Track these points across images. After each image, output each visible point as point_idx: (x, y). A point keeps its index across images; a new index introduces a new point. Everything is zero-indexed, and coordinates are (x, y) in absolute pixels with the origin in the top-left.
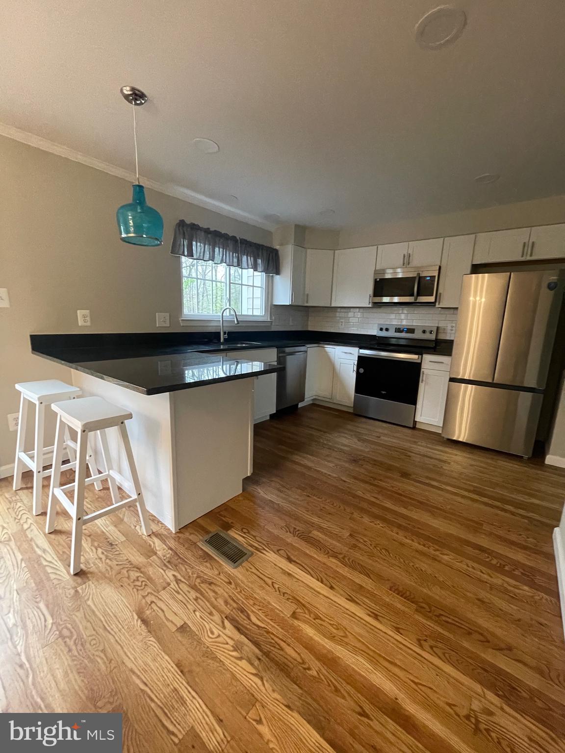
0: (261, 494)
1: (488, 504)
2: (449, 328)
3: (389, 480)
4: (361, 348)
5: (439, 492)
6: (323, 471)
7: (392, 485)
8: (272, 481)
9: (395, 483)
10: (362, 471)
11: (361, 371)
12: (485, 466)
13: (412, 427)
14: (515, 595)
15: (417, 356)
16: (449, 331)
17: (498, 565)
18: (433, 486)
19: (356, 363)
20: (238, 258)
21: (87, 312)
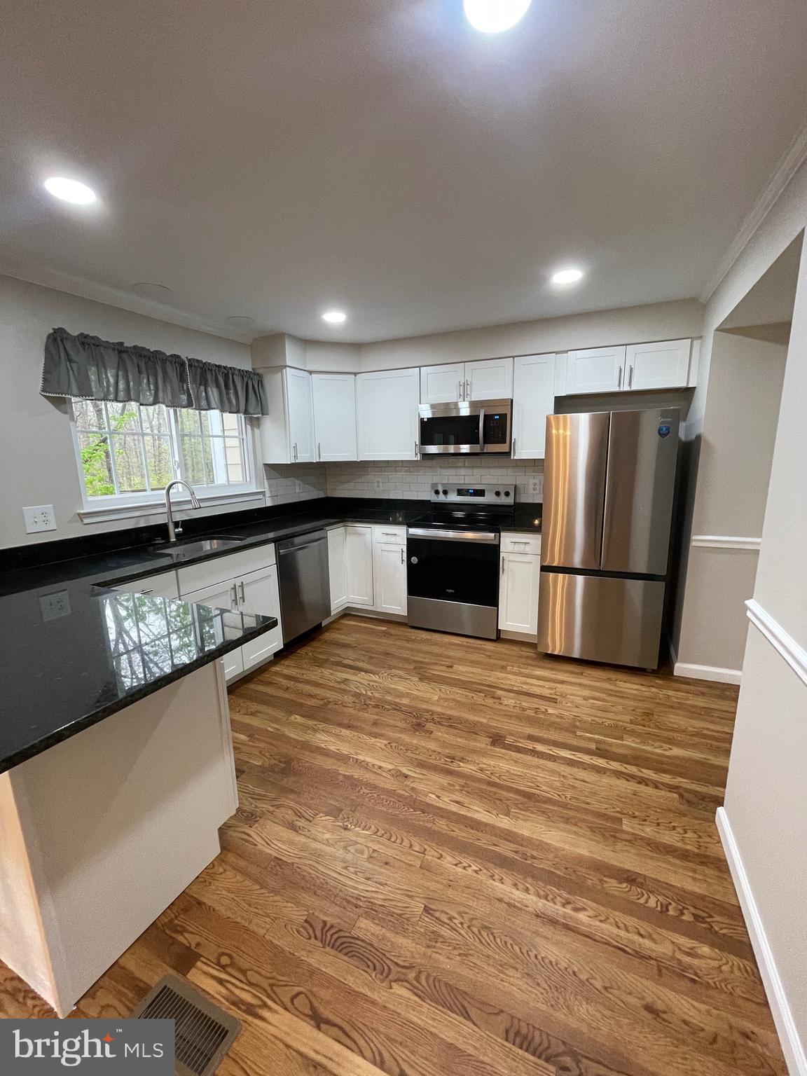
0: (260, 847)
1: (622, 772)
2: (531, 487)
3: (475, 757)
4: (410, 526)
5: (550, 765)
6: (368, 759)
7: (481, 766)
8: (278, 807)
9: (485, 760)
10: (432, 746)
11: (414, 560)
12: (603, 696)
13: (495, 638)
14: (696, 974)
15: (493, 534)
16: (531, 491)
17: (659, 909)
18: (541, 755)
19: (405, 549)
20: (188, 394)
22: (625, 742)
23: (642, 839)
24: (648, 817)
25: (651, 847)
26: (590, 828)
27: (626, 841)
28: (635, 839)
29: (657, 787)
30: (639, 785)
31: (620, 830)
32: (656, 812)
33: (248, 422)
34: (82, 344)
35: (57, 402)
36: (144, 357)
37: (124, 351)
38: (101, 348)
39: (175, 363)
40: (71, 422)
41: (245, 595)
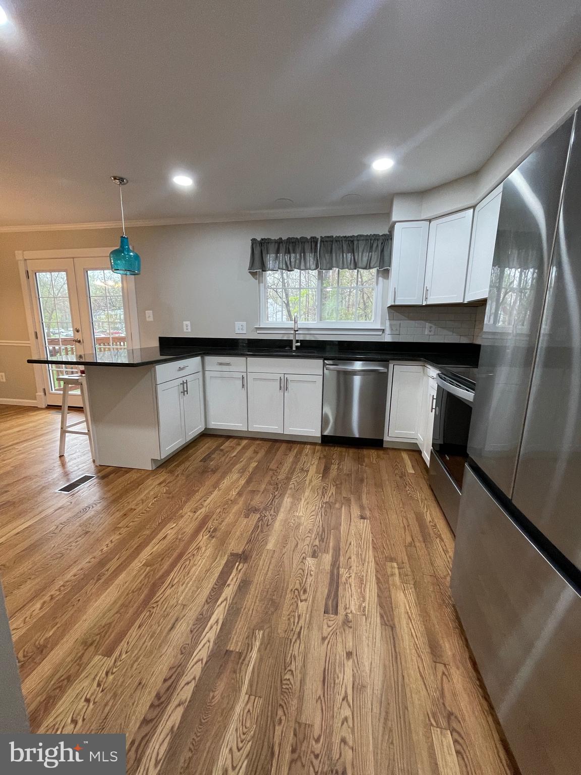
19: (435, 396)
20: (317, 260)
21: (188, 323)
22: (243, 697)
23: (78, 674)
24: (102, 691)
25: (63, 680)
26: (110, 624)
27: (83, 654)
28: (79, 665)
29: (145, 721)
30: (154, 694)
31: (97, 651)
32: (106, 705)
33: (380, 274)
34: (261, 243)
35: (254, 274)
36: (293, 243)
37: (282, 242)
38: (269, 244)
39: (311, 242)
40: (259, 283)
41: (289, 386)
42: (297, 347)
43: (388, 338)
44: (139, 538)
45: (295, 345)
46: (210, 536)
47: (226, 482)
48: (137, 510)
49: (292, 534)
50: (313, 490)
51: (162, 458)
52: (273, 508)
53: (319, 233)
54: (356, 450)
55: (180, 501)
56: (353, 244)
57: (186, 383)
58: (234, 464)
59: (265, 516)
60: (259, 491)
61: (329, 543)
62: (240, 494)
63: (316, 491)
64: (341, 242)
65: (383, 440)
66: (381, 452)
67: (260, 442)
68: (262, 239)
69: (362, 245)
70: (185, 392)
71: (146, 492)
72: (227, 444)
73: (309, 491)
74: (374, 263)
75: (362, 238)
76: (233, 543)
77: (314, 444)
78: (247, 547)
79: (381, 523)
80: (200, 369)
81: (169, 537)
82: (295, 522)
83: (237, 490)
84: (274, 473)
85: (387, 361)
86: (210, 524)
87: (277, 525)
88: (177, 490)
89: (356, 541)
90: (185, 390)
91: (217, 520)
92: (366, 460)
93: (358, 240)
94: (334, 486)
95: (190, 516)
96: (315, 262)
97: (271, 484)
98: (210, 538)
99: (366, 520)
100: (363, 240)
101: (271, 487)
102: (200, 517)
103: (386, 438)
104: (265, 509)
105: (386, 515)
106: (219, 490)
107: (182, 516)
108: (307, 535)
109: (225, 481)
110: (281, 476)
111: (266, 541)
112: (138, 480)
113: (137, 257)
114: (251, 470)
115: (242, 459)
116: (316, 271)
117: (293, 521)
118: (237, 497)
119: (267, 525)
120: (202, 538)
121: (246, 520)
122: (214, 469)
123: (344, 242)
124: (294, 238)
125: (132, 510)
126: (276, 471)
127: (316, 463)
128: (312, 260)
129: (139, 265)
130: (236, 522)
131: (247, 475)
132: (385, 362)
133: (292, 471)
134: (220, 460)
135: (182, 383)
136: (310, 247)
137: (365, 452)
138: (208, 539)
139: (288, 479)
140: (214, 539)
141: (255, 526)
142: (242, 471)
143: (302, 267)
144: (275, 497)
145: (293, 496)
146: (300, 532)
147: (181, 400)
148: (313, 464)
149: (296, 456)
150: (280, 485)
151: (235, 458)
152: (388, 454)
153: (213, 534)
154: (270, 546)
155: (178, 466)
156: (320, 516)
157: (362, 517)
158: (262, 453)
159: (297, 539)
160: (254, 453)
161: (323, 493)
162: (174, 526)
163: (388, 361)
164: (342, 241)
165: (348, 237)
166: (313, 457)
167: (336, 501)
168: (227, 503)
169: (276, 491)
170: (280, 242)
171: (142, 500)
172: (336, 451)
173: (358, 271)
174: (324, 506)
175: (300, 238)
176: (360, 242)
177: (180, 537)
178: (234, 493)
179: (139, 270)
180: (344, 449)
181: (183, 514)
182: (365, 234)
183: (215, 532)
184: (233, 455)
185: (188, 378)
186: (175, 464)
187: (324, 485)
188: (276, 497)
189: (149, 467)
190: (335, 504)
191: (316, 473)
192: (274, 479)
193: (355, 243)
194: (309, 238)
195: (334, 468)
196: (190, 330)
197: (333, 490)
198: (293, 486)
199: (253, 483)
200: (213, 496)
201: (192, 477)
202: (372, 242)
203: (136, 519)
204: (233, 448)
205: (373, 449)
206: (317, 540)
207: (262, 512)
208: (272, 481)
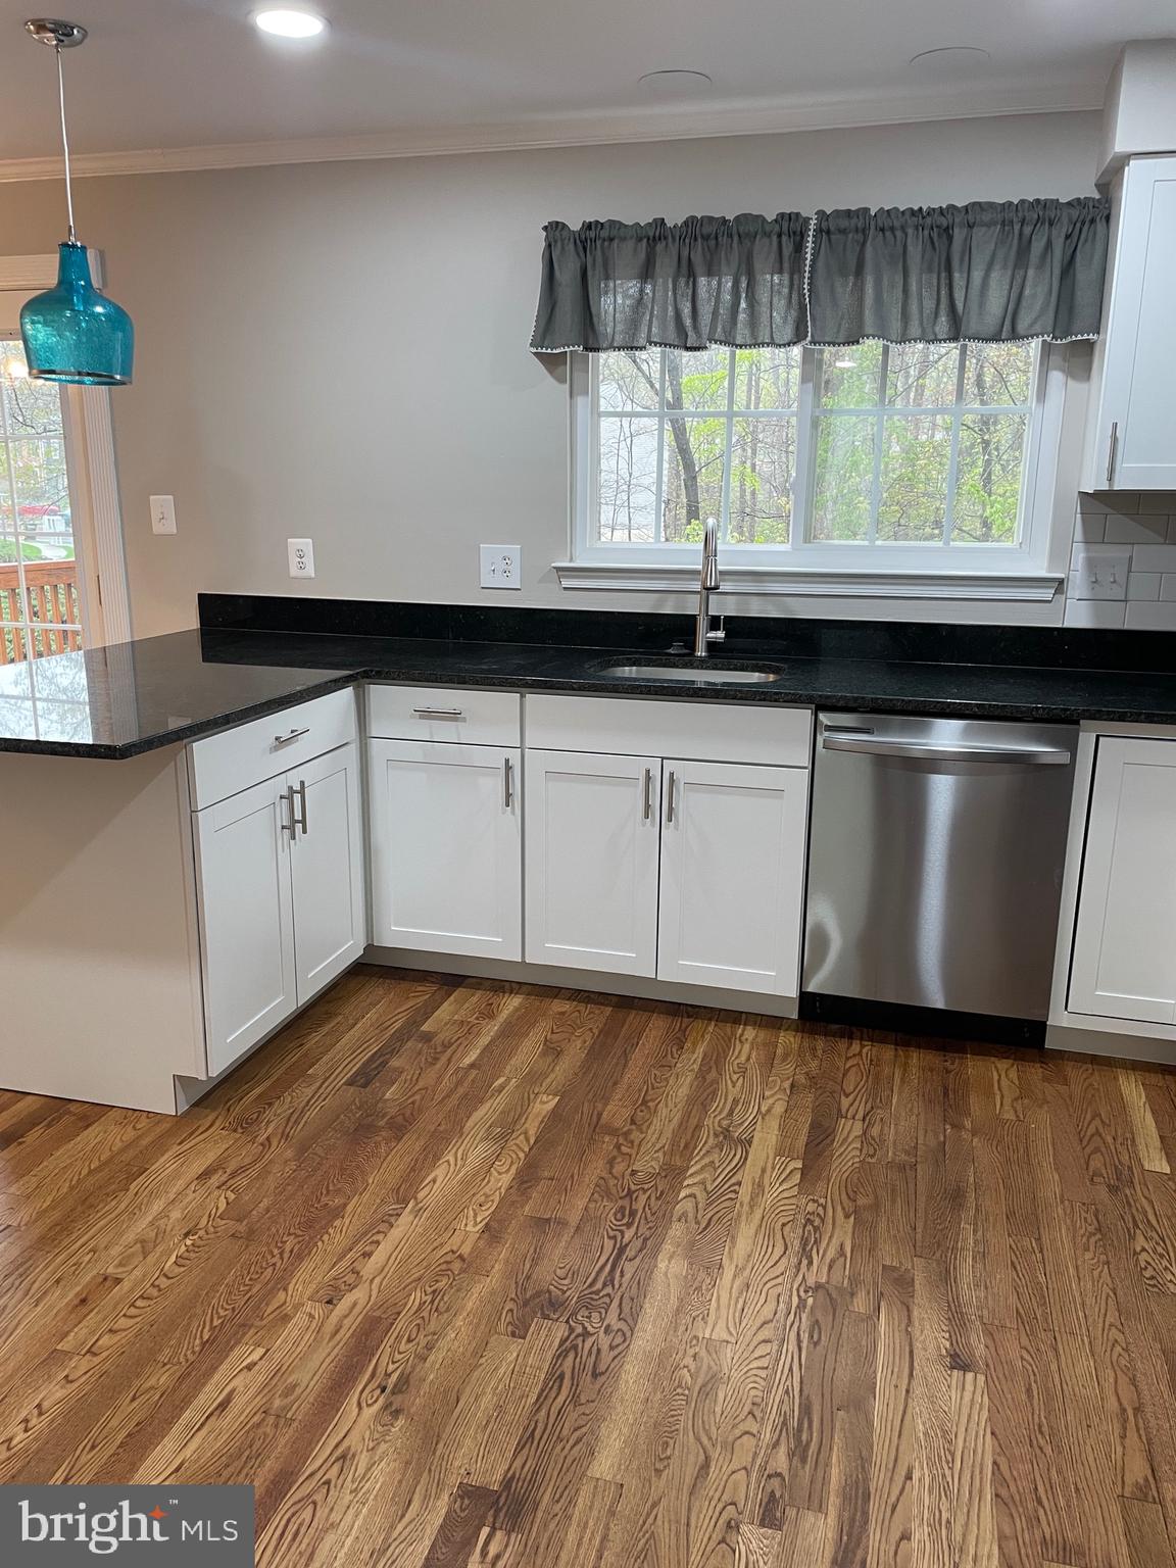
20: (802, 308)
21: (306, 544)
33: (1055, 359)
34: (584, 242)
35: (552, 362)
36: (706, 238)
37: (662, 237)
38: (615, 243)
39: (780, 236)
40: (571, 397)
41: (680, 805)
42: (712, 646)
43: (1077, 615)
44: (134, 1399)
45: (705, 635)
46: (386, 1407)
47: (442, 1179)
48: (126, 1285)
49: (685, 1421)
50: (766, 1231)
51: (214, 1073)
52: (616, 1303)
53: (813, 199)
54: (932, 1058)
55: (276, 1251)
56: (950, 238)
57: (302, 792)
58: (473, 1100)
59: (586, 1334)
60: (562, 1223)
61: (827, 1465)
62: (492, 1232)
63: (779, 1236)
64: (899, 234)
65: (1043, 1025)
66: (1035, 1072)
67: (566, 1006)
68: (588, 226)
69: (985, 242)
70: (295, 825)
71: (157, 1206)
72: (446, 1011)
73: (753, 1231)
74: (1034, 315)
75: (986, 217)
76: (468, 1442)
77: (772, 1023)
78: (518, 1463)
79: (1029, 1391)
80: (352, 732)
81: (238, 1402)
82: (698, 1369)
83: (484, 1215)
84: (618, 1147)
85: (1072, 720)
86: (385, 1359)
87: (632, 1377)
88: (265, 1202)
89: (931, 1464)
90: (298, 816)
91: (409, 1341)
92: (975, 1102)
93: (970, 226)
94: (847, 1216)
95: (311, 1316)
96: (794, 313)
97: (607, 1194)
98: (387, 1418)
99: (970, 1376)
100: (988, 225)
101: (609, 1208)
102: (351, 1325)
103: (1058, 1018)
104: (588, 1303)
105: (1051, 1354)
106: (417, 1213)
107: (285, 1319)
108: (743, 1427)
109: (439, 1172)
110: (648, 1162)
111: (588, 1444)
112: (126, 1157)
113: (119, 319)
114: (532, 1127)
115: (502, 1080)
116: (796, 351)
117: (688, 1361)
118: (481, 1243)
119: (595, 1375)
120: (358, 1417)
121: (515, 1348)
122: (400, 1119)
123: (910, 231)
124: (711, 219)
125: (108, 1281)
126: (626, 1134)
127: (779, 1108)
128: (780, 304)
129: (128, 349)
130: (478, 1353)
131: (520, 1147)
132: (1062, 722)
133: (684, 1145)
134: (421, 1084)
135: (285, 792)
136: (773, 256)
137: (974, 1067)
138: (377, 1417)
139: (673, 1173)
140: (401, 1422)
141: (550, 1374)
142: (505, 1128)
143: (742, 333)
144: (622, 1250)
145: (691, 1251)
146: (718, 1410)
147: (283, 857)
148: (769, 1111)
149: (701, 1075)
150: (643, 1198)
151: (474, 1072)
152: (1066, 1082)
153: (398, 1400)
154: (604, 1465)
155: (266, 1101)
156: (793, 1346)
157: (959, 1362)
158: (575, 1052)
159: (705, 1440)
160: (544, 1054)
161: (804, 1242)
162: (255, 1356)
163: (1077, 723)
164: (903, 228)
165: (930, 212)
166: (765, 1083)
167: (855, 1281)
168: (445, 1270)
169: (629, 1225)
170: (655, 235)
171: (143, 1242)
172: (859, 1055)
173: (964, 350)
174: (810, 1301)
175: (737, 218)
176: (979, 233)
177: (277, 1403)
178: (471, 1227)
179: (126, 370)
180: (888, 1052)
181: (288, 1309)
182: (1000, 199)
183: (400, 1392)
184: (467, 1061)
185: (306, 774)
186: (258, 1091)
187: (811, 1207)
188: (629, 1253)
189: (165, 1103)
190: (852, 1295)
191: (779, 1153)
192: (618, 1168)
193: (959, 235)
194: (770, 217)
195: (850, 1130)
196: (310, 571)
197: (841, 1234)
198: (688, 1205)
199: (542, 1186)
200: (396, 1233)
201: (320, 1151)
202: (1027, 230)
203: (123, 1323)
204: (469, 1031)
205: (1004, 1056)
206: (782, 1450)
207: (574, 1314)
208: (612, 1182)
